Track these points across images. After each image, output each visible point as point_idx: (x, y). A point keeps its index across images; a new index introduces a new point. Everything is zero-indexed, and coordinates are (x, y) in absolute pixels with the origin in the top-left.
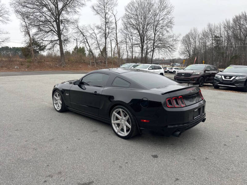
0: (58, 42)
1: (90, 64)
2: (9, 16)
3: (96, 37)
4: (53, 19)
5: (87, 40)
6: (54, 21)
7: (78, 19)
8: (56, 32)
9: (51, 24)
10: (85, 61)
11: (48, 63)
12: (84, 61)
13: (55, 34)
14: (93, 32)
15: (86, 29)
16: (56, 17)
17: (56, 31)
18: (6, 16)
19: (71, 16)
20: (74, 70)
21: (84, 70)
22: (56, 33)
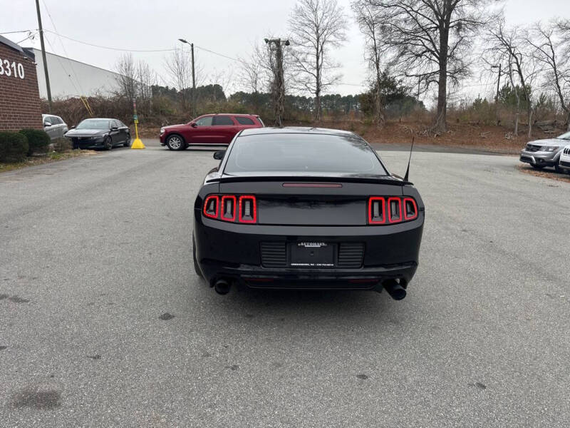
0: (437, 78)
1: (513, 130)
2: (346, 32)
3: (551, 55)
4: (434, 23)
5: (519, 66)
6: (436, 28)
7: (502, 11)
8: (436, 53)
9: (428, 35)
10: (501, 123)
11: (405, 126)
12: (499, 121)
13: (434, 58)
14: (548, 41)
15: (526, 37)
16: (443, 17)
17: (436, 50)
18: (341, 31)
19: (481, 9)
20: (463, 143)
21: (491, 144)
22: (436, 56)
